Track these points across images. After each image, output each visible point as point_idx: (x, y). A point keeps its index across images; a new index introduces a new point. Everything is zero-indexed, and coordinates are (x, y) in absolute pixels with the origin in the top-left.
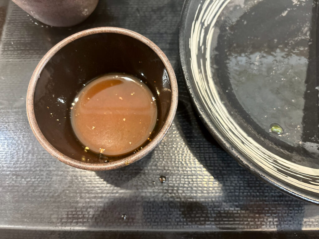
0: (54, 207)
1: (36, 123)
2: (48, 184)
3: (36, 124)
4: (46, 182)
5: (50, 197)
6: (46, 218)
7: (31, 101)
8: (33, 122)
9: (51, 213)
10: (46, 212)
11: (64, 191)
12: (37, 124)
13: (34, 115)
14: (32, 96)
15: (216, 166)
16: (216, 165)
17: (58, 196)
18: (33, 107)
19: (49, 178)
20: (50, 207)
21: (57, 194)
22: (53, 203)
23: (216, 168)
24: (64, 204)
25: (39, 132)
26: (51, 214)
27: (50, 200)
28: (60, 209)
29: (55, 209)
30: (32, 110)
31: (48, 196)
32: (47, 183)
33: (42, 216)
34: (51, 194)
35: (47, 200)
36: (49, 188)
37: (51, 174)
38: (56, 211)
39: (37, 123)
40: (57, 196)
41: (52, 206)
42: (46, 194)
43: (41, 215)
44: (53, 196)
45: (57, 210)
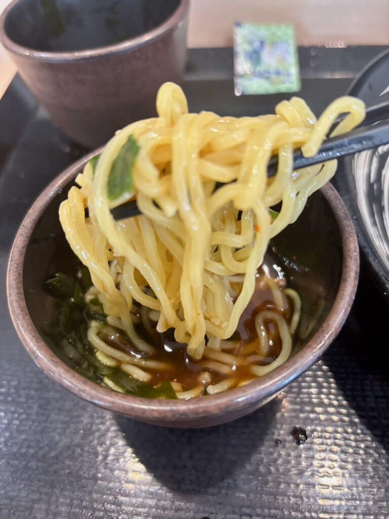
0: (43, 483)
1: (20, 274)
2: (39, 429)
3: (19, 276)
4: (36, 424)
5: (38, 460)
6: (21, 509)
7: (27, 231)
8: (16, 270)
9: (35, 496)
10: (23, 494)
11: (69, 447)
12: (21, 277)
13: (23, 257)
14: (33, 222)
17: (56, 457)
18: (26, 243)
19: (43, 415)
20: (34, 484)
21: (53, 454)
22: (41, 474)
24: (66, 478)
25: (19, 293)
26: (34, 501)
27: (37, 467)
28: (55, 490)
29: (45, 490)
30: (23, 247)
31: (33, 456)
32: (37, 427)
33: (14, 503)
34: (41, 453)
35: (30, 464)
36: (38, 437)
37: (48, 408)
38: (46, 494)
39: (22, 275)
40: (54, 458)
41: (39, 481)
42: (32, 451)
43: (12, 499)
44: (44, 456)
45: (50, 491)
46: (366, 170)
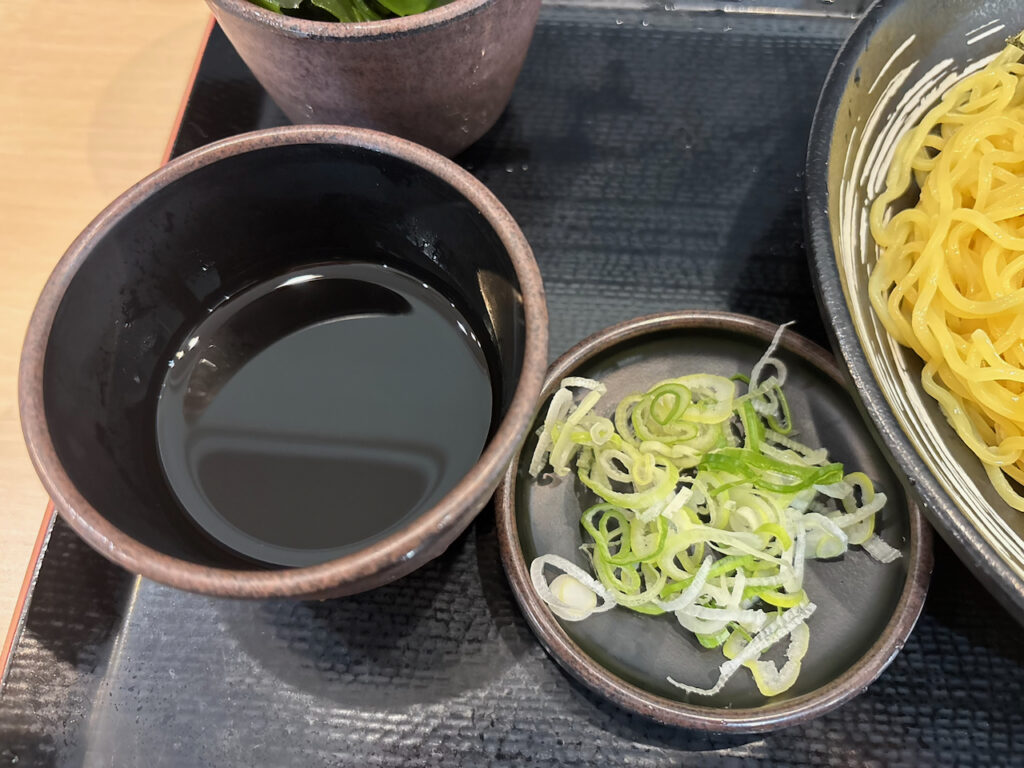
15: (997, 677)
16: (997, 670)
23: (998, 684)
46: (854, 242)
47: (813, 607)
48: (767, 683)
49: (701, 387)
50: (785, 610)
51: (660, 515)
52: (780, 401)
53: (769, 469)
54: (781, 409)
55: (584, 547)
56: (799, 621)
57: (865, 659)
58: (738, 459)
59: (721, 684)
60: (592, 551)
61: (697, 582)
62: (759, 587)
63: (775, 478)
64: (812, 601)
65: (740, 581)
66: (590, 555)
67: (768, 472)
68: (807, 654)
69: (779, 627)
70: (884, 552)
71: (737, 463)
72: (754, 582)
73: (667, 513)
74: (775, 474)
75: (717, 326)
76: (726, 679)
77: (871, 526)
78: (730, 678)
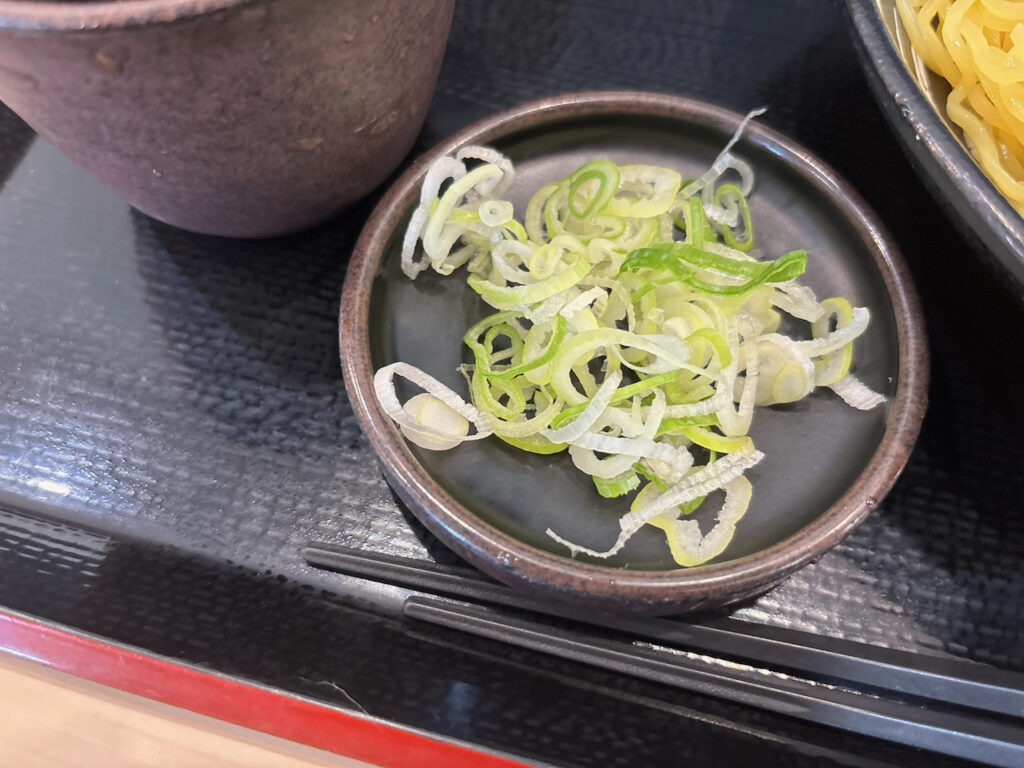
47: (760, 456)
48: (684, 548)
49: (638, 182)
50: (720, 455)
51: (558, 314)
52: (741, 210)
53: (709, 265)
54: (741, 220)
55: (463, 369)
56: (738, 472)
57: (823, 519)
58: (668, 252)
59: (620, 544)
60: (471, 373)
61: (598, 402)
62: (684, 419)
63: (718, 278)
64: (759, 447)
65: (659, 410)
66: (468, 377)
67: (708, 270)
68: (746, 516)
69: (709, 478)
70: (862, 397)
71: (664, 257)
72: (678, 411)
73: (567, 313)
74: (717, 273)
75: (667, 114)
76: (628, 537)
77: (846, 360)
78: (633, 536)
